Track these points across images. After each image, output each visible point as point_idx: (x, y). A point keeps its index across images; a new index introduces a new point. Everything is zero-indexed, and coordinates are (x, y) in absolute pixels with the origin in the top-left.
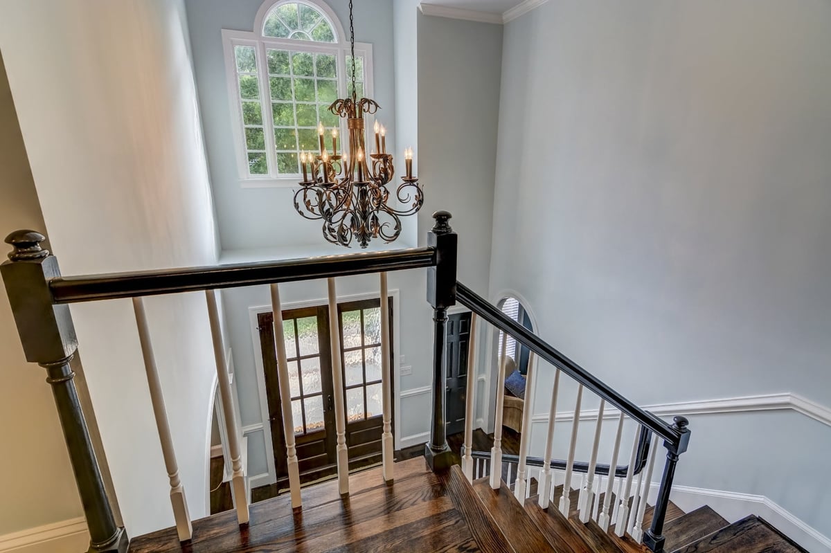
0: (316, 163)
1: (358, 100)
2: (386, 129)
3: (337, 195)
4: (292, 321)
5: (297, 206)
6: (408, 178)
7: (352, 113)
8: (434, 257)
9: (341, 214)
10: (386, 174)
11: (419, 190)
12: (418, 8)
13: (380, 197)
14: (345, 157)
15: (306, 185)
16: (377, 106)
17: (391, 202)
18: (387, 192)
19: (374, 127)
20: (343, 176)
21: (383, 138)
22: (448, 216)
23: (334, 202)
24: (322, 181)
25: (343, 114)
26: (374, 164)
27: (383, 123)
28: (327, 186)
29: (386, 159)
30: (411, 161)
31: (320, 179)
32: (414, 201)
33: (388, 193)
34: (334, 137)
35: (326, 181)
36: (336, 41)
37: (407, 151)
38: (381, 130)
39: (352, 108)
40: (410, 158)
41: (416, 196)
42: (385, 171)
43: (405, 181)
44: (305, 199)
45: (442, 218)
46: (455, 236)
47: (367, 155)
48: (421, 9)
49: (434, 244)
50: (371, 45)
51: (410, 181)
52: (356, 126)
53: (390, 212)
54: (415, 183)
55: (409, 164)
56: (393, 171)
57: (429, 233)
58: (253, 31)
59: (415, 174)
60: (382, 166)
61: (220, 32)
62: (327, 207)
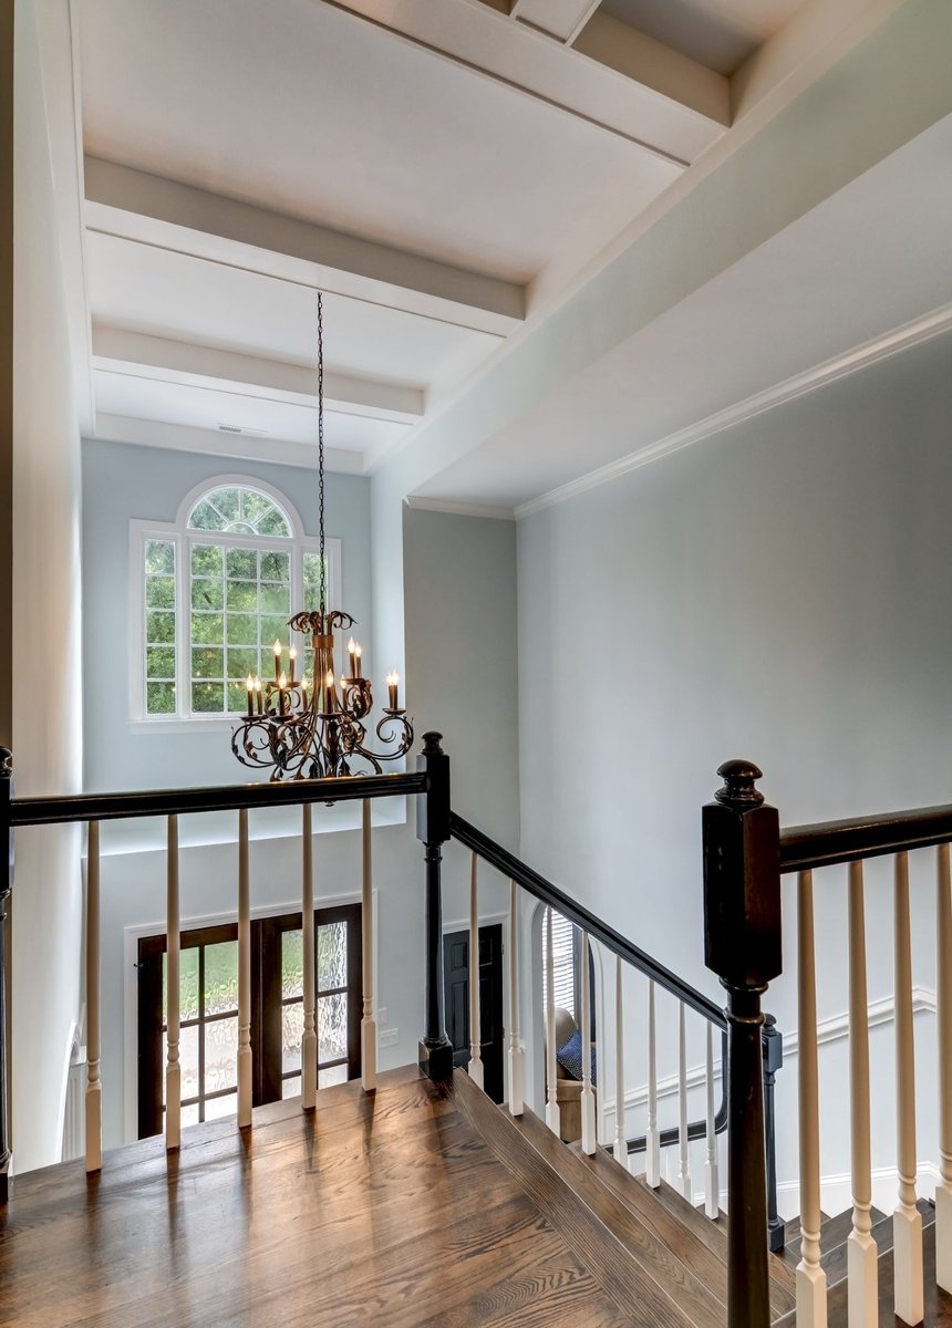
0: (268, 690)
1: (327, 613)
2: (362, 648)
3: (293, 734)
4: (196, 950)
5: (235, 749)
6: (392, 710)
7: (318, 629)
8: (424, 782)
9: (298, 759)
10: (363, 704)
11: (407, 725)
12: (403, 501)
13: (355, 734)
14: (306, 684)
15: (251, 720)
16: (351, 620)
17: (370, 743)
18: (362, 729)
19: (349, 645)
20: (301, 709)
21: (359, 659)
22: (439, 736)
23: (290, 743)
24: (275, 714)
25: (306, 630)
26: (346, 694)
27: (358, 641)
28: (282, 720)
29: (363, 684)
30: (396, 688)
31: (273, 712)
32: (399, 741)
33: (364, 730)
34: (292, 658)
35: (282, 712)
36: (291, 536)
37: (391, 674)
38: (355, 649)
39: (319, 625)
40: (395, 684)
41: (403, 735)
42: (361, 699)
43: (389, 713)
44: (245, 741)
45: (432, 739)
46: (447, 758)
47: (337, 680)
48: (407, 501)
49: (424, 769)
50: (339, 541)
51: (394, 713)
52: (324, 643)
53: (367, 755)
54: (401, 717)
55: (394, 693)
56: (371, 702)
57: (418, 756)
58: (173, 522)
59: (402, 705)
60: (358, 693)
61: (128, 521)
62: (280, 748)
